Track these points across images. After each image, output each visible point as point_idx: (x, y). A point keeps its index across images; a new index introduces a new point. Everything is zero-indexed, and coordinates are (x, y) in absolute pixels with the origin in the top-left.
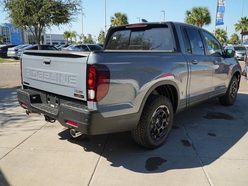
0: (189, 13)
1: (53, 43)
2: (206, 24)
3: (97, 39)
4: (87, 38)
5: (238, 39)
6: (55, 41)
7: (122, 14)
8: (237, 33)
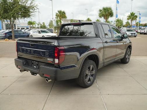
0: (100, 11)
1: (22, 28)
2: (111, 17)
3: (48, 25)
4: (42, 25)
5: (129, 24)
6: (23, 27)
7: (62, 11)
8: (128, 21)
